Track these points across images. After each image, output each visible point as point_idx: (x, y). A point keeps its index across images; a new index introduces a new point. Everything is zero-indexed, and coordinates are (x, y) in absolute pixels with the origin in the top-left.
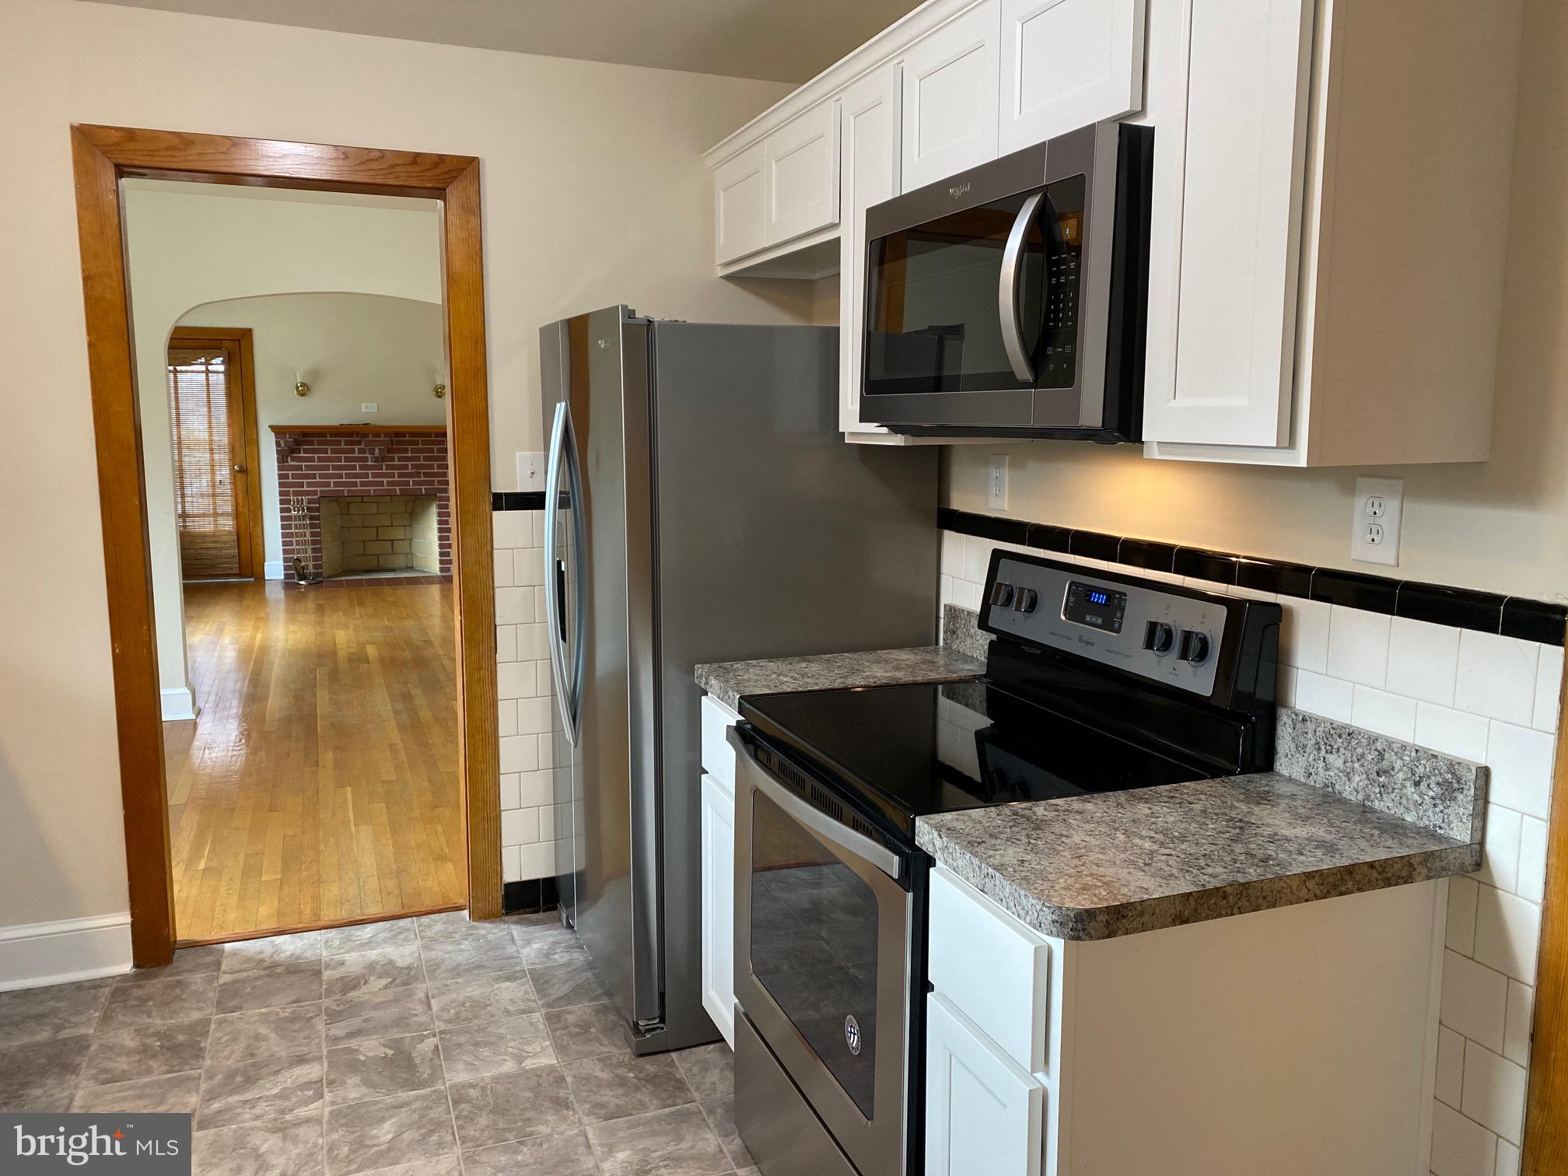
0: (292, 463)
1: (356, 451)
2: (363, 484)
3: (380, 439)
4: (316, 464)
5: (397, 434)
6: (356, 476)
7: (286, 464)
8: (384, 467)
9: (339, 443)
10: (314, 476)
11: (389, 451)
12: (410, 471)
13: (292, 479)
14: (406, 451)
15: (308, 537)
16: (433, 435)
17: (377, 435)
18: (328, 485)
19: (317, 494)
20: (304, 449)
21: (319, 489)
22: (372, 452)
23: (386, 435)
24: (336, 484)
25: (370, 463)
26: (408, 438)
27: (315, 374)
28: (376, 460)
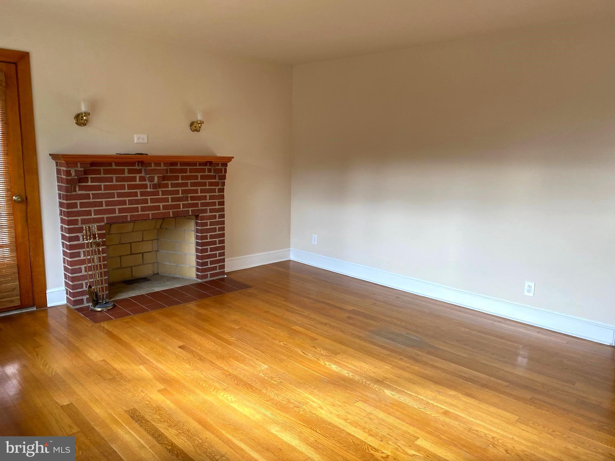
0: (80, 192)
1: (138, 178)
2: (143, 209)
3: (160, 168)
4: (102, 192)
5: (173, 164)
6: (138, 202)
7: (74, 193)
8: (160, 193)
9: (123, 172)
10: (101, 204)
11: (164, 178)
12: (180, 195)
13: (81, 207)
14: (177, 178)
15: (96, 262)
16: (198, 165)
17: (158, 164)
18: (113, 211)
19: (103, 222)
20: (91, 178)
21: (105, 216)
22: (151, 179)
23: (166, 164)
24: (121, 211)
25: (149, 190)
26: (179, 167)
27: (94, 105)
28: (155, 186)
